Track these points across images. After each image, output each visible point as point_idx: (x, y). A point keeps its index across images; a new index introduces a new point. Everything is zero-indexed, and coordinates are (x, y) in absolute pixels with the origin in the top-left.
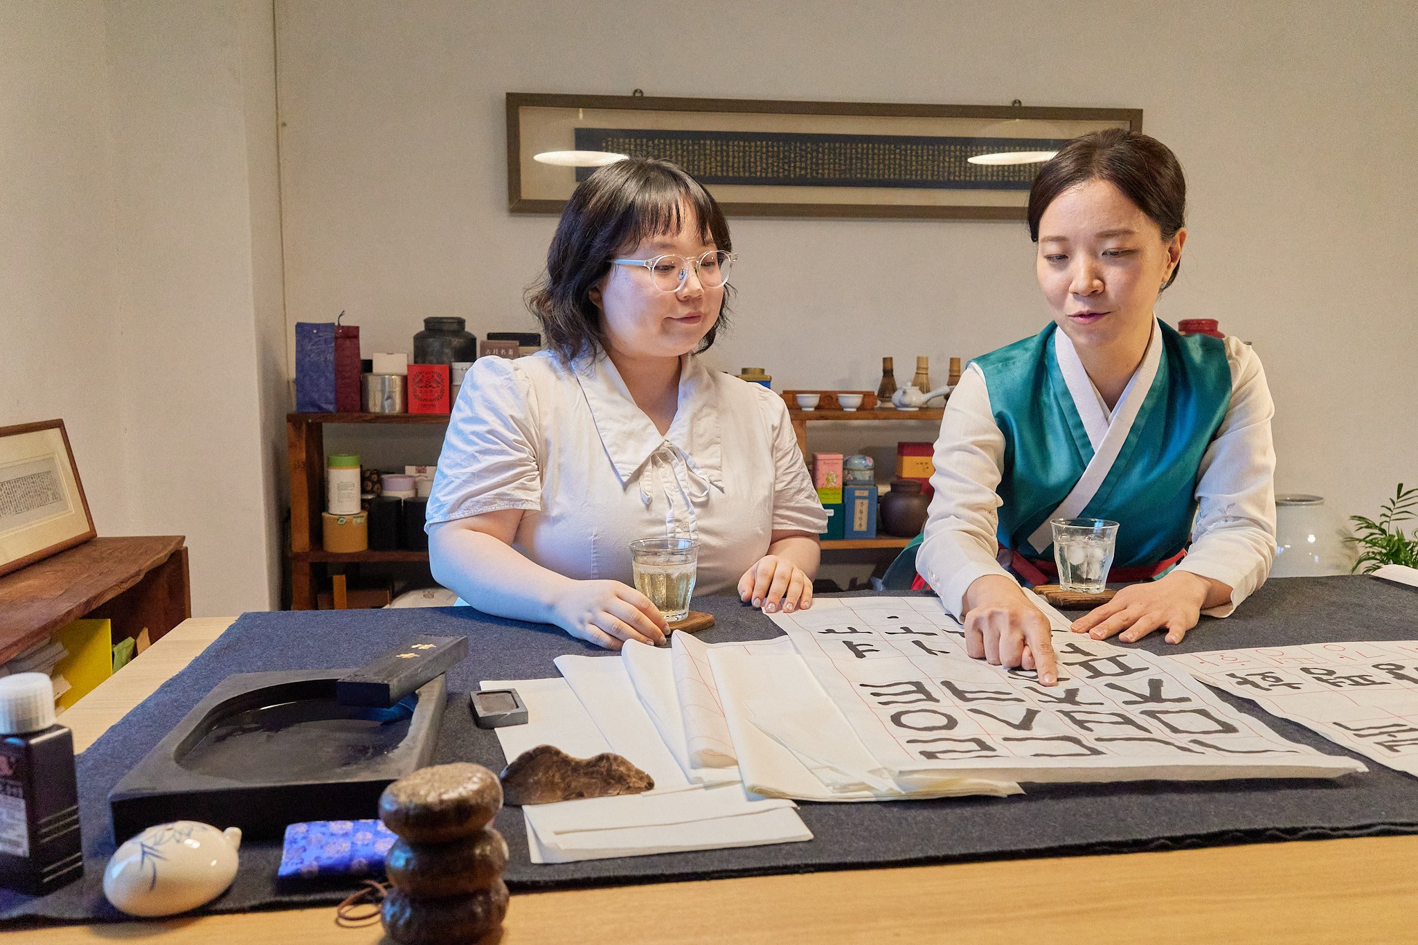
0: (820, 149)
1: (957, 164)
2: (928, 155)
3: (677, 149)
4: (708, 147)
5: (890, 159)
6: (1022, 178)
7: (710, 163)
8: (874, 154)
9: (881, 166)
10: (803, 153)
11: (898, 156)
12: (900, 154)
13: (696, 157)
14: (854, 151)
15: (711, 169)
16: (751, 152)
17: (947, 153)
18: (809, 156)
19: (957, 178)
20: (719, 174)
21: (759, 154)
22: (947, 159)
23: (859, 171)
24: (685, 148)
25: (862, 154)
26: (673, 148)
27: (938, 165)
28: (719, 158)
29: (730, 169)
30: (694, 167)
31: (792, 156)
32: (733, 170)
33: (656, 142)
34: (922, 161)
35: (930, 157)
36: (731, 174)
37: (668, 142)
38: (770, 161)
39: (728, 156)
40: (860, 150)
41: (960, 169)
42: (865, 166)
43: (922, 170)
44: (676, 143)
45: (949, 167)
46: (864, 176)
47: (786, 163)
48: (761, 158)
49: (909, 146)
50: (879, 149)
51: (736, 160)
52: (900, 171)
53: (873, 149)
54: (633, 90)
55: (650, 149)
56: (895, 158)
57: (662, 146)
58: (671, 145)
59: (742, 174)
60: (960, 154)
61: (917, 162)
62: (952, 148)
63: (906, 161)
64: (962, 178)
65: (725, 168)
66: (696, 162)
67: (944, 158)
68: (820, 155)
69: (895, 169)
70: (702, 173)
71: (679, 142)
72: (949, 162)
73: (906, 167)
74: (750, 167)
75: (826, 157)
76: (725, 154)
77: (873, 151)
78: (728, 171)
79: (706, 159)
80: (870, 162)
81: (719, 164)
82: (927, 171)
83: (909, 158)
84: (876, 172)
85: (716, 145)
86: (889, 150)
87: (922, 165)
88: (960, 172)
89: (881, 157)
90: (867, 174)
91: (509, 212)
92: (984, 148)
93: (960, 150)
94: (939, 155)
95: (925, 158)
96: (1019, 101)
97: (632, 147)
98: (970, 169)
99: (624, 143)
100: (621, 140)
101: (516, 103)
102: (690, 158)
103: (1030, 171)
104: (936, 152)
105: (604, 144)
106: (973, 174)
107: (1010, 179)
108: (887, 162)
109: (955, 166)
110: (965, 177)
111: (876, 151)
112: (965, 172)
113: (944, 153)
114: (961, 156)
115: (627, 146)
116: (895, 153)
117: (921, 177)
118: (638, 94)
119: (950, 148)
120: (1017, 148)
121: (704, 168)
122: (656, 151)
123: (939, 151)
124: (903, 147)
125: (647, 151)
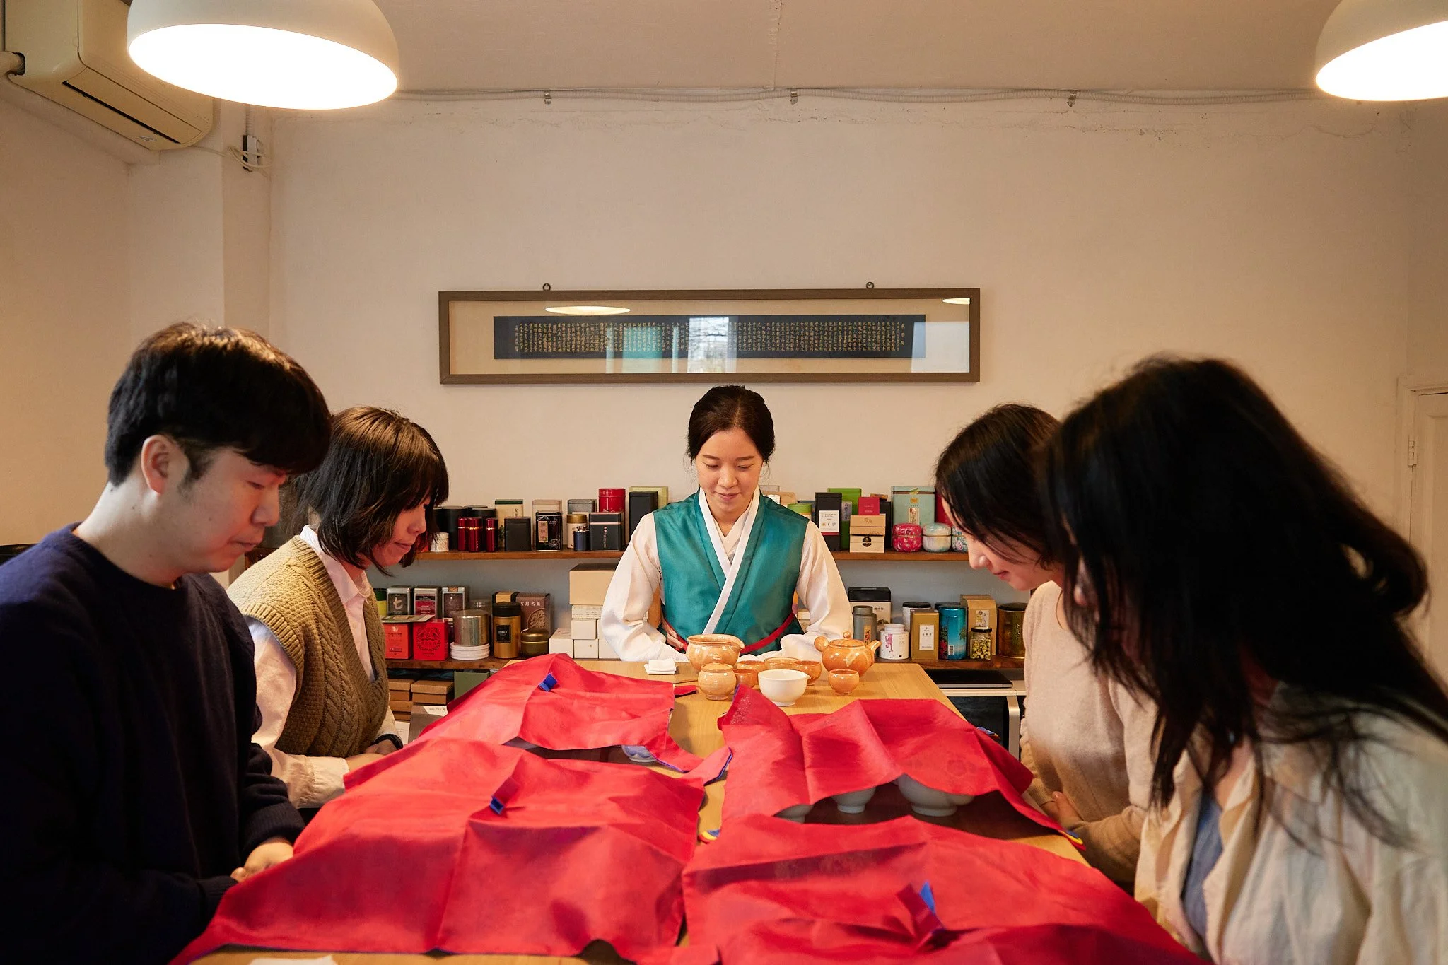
1: (816, 337)
2: (790, 331)
3: (576, 330)
4: (602, 329)
5: (757, 334)
6: (874, 348)
8: (743, 331)
9: (750, 341)
10: (682, 331)
11: (764, 332)
12: (766, 331)
13: (592, 336)
15: (604, 346)
16: (638, 332)
18: (687, 333)
19: (816, 349)
21: (645, 333)
22: (807, 333)
24: (583, 330)
25: (733, 331)
26: (573, 330)
27: (800, 340)
29: (621, 345)
30: (590, 345)
31: (673, 334)
32: (623, 346)
33: (559, 326)
34: (785, 336)
35: (793, 333)
37: (569, 325)
38: (654, 338)
39: (619, 336)
41: (819, 342)
42: (735, 341)
43: (785, 343)
44: (576, 327)
45: (809, 340)
47: (668, 340)
48: (647, 337)
49: (773, 324)
50: (747, 327)
51: (625, 338)
52: (766, 344)
53: (742, 326)
54: (543, 284)
55: (554, 332)
56: (761, 334)
57: (564, 329)
58: (571, 328)
59: (630, 349)
60: (819, 328)
61: (781, 337)
62: (812, 324)
63: (771, 335)
64: (821, 349)
66: (592, 341)
67: (804, 333)
69: (761, 342)
70: (597, 350)
71: (578, 325)
72: (809, 336)
73: (771, 341)
74: (637, 344)
76: (616, 333)
77: (742, 328)
79: (600, 338)
80: (740, 337)
82: (790, 344)
83: (773, 333)
84: (745, 345)
85: (609, 326)
86: (756, 327)
87: (785, 339)
88: (819, 344)
90: (737, 347)
91: (441, 383)
92: (840, 324)
93: (819, 326)
94: (800, 330)
95: (788, 333)
96: (872, 283)
97: (540, 330)
98: (828, 341)
99: (533, 327)
100: (531, 325)
101: (447, 299)
102: (588, 337)
103: (881, 342)
104: (797, 328)
105: (517, 329)
106: (830, 346)
107: (864, 349)
108: (754, 337)
109: (814, 340)
110: (824, 348)
111: (745, 328)
112: (824, 344)
113: (804, 329)
114: (819, 331)
115: (535, 330)
116: (761, 330)
117: (785, 349)
118: (547, 288)
119: (809, 324)
120: (869, 323)
121: (599, 346)
122: (559, 333)
123: (800, 326)
124: (768, 324)
125: (552, 333)
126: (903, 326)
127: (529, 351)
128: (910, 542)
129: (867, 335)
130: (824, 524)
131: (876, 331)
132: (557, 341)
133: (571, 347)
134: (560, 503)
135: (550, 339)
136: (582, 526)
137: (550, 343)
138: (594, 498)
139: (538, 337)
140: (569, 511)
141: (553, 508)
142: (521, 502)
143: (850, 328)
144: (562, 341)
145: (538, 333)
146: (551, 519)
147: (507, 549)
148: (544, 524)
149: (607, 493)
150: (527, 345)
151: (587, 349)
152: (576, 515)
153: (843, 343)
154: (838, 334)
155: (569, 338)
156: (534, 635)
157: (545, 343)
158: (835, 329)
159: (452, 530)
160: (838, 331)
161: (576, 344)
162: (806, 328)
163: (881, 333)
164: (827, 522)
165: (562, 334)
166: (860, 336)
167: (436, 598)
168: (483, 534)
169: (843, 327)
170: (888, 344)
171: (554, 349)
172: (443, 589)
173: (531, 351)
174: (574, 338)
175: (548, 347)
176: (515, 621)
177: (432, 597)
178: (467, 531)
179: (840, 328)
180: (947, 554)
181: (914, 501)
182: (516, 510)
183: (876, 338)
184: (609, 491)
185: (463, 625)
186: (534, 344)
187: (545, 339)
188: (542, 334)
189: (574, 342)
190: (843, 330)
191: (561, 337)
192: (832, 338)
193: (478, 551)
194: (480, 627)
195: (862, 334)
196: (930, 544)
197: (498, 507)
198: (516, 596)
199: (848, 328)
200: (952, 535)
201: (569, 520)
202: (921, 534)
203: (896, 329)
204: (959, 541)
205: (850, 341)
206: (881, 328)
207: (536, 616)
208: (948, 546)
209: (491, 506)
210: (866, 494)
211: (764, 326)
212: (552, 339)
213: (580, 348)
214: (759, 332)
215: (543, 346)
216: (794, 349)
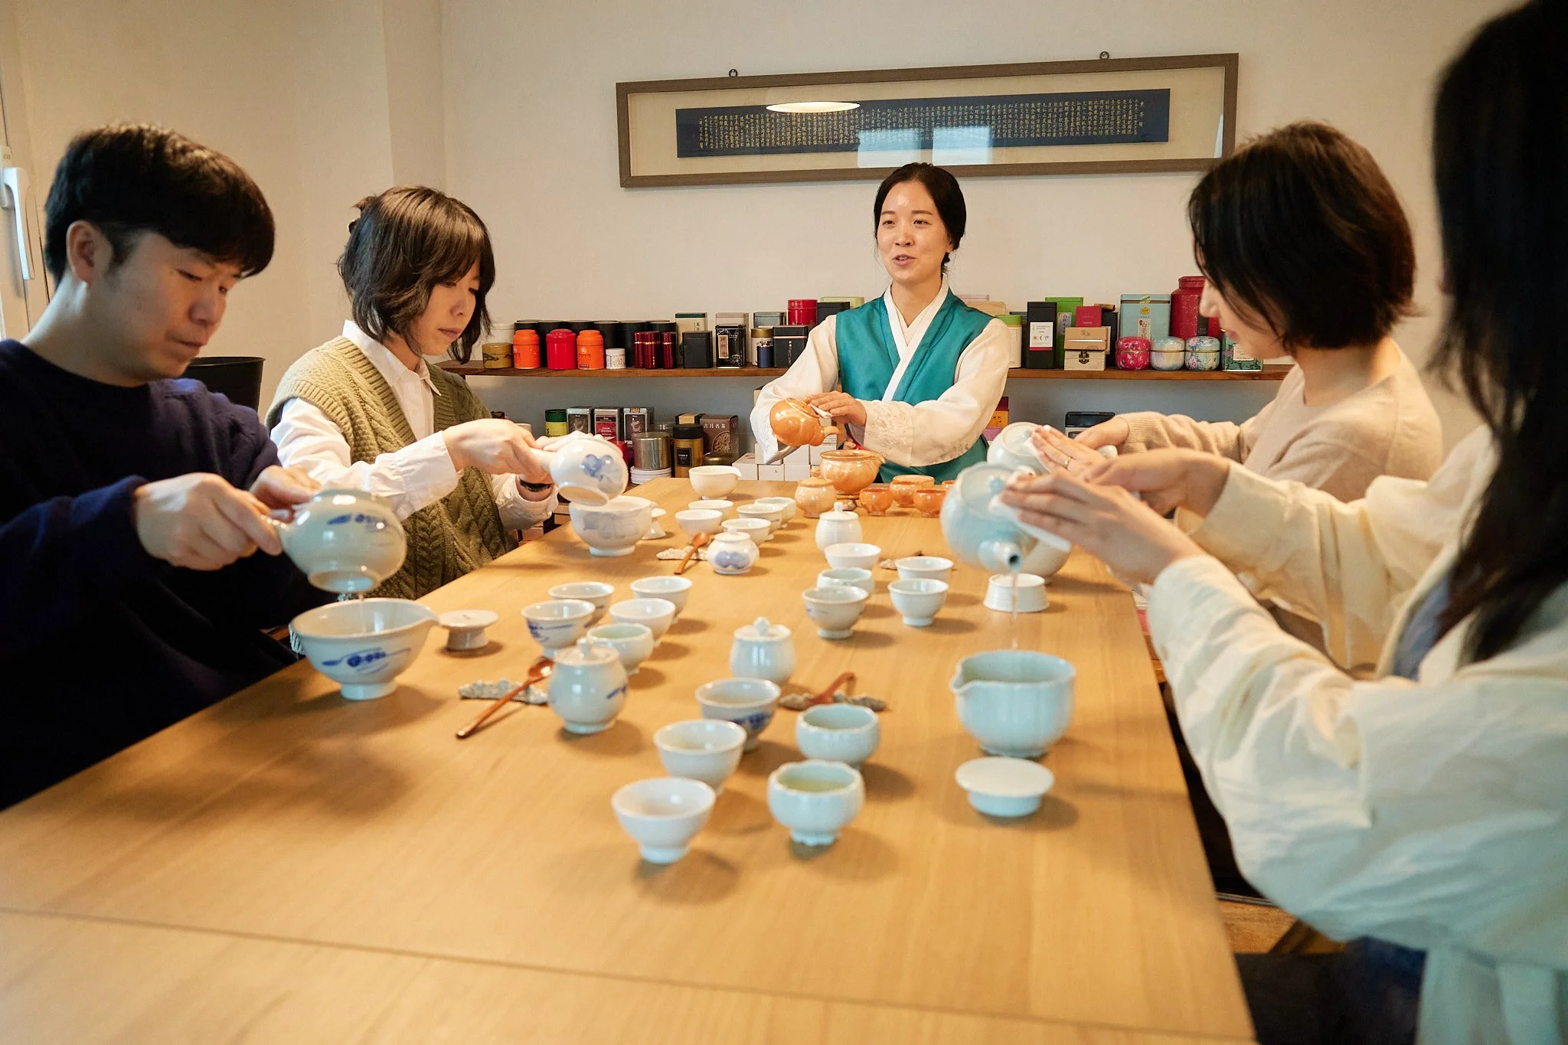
0: (900, 114)
1: (1038, 121)
2: (1008, 114)
3: (765, 122)
5: (969, 119)
6: (1107, 131)
7: (796, 134)
8: (952, 117)
10: (884, 119)
12: (979, 115)
13: (784, 128)
14: (933, 114)
15: (796, 139)
16: (834, 121)
18: (889, 121)
19: (1038, 135)
20: (804, 143)
21: (841, 122)
22: (1027, 117)
24: (773, 121)
25: (941, 117)
26: (762, 122)
27: (1019, 125)
28: (804, 129)
29: (815, 137)
30: (781, 137)
31: (873, 122)
32: (817, 138)
33: (747, 117)
34: (1001, 120)
35: (1010, 116)
36: (815, 143)
37: (758, 116)
38: (852, 128)
39: (812, 126)
40: (939, 113)
41: (1041, 126)
43: (1002, 129)
44: (765, 118)
45: (1030, 124)
48: (843, 126)
49: (988, 106)
50: (958, 111)
51: (820, 129)
53: (952, 111)
54: (729, 71)
55: (742, 124)
56: (974, 119)
57: (752, 121)
58: (760, 120)
59: (825, 142)
60: (1041, 110)
61: (996, 122)
62: (1033, 105)
63: (985, 120)
64: (1044, 134)
65: (810, 138)
66: (783, 134)
67: (1024, 116)
68: (900, 121)
70: (788, 144)
71: (767, 115)
72: (1030, 120)
74: (833, 135)
75: (906, 121)
76: (809, 124)
77: (952, 113)
78: (812, 141)
79: (792, 130)
80: (949, 123)
81: (804, 134)
82: (1007, 129)
83: (988, 118)
85: (802, 117)
86: (969, 111)
87: (1002, 124)
88: (1041, 129)
89: (960, 118)
91: (621, 186)
92: (1067, 103)
93: (1042, 108)
94: (1019, 113)
95: (1005, 117)
96: (1106, 53)
97: (726, 123)
98: (1052, 125)
99: (719, 120)
100: (716, 117)
101: (625, 91)
102: (778, 130)
103: (1115, 124)
104: (1016, 110)
105: (701, 122)
106: (1055, 130)
107: (1095, 133)
109: (1036, 124)
110: (1046, 132)
111: (955, 113)
112: (1047, 128)
113: (1025, 111)
114: (1042, 113)
115: (721, 123)
116: (974, 114)
117: (1001, 135)
118: (733, 74)
119: (1030, 106)
120: (1102, 101)
121: (791, 139)
122: (747, 126)
123: (1019, 109)
124: (982, 107)
125: (739, 126)
126: (1142, 103)
127: (714, 147)
128: (1134, 358)
129: (1099, 116)
130: (1035, 338)
131: (1110, 111)
132: (745, 134)
133: (760, 141)
134: (746, 316)
135: (737, 133)
136: (766, 340)
137: (737, 138)
138: (783, 311)
139: (724, 130)
140: (756, 325)
141: (738, 321)
142: (703, 315)
143: (1079, 109)
144: (750, 135)
145: (724, 126)
146: (732, 332)
147: (686, 366)
148: (724, 339)
149: (796, 304)
150: (712, 141)
151: (778, 143)
152: (761, 329)
153: (1069, 128)
154: (1064, 117)
155: (757, 131)
156: (716, 459)
157: (731, 138)
158: (1061, 110)
159: (629, 345)
160: (1064, 112)
161: (765, 139)
162: (1027, 110)
163: (1115, 113)
164: (1038, 336)
165: (750, 126)
166: (1090, 118)
167: (617, 419)
168: (659, 350)
169: (1070, 108)
170: (1124, 126)
171: (742, 145)
172: (625, 409)
173: (717, 147)
174: (763, 131)
175: (735, 142)
176: (697, 444)
177: (613, 419)
178: (643, 345)
179: (1066, 109)
180: (1180, 372)
181: (1145, 311)
182: (698, 324)
183: (1109, 119)
184: (799, 302)
185: (642, 448)
186: (719, 140)
187: (731, 133)
188: (729, 127)
190: (1070, 111)
191: (750, 130)
192: (1057, 121)
193: (655, 368)
194: (660, 449)
195: (1093, 115)
196: (1160, 361)
197: (679, 321)
198: (700, 417)
199: (1076, 108)
200: (1185, 351)
201: (754, 333)
202: (1148, 349)
203: (1133, 107)
204: (1193, 357)
205: (1078, 124)
206: (1116, 108)
207: (721, 439)
208: (1180, 363)
209: (673, 320)
210: (1086, 304)
211: (977, 109)
212: (740, 133)
213: (770, 141)
214: (971, 117)
215: (730, 141)
216: (1012, 135)
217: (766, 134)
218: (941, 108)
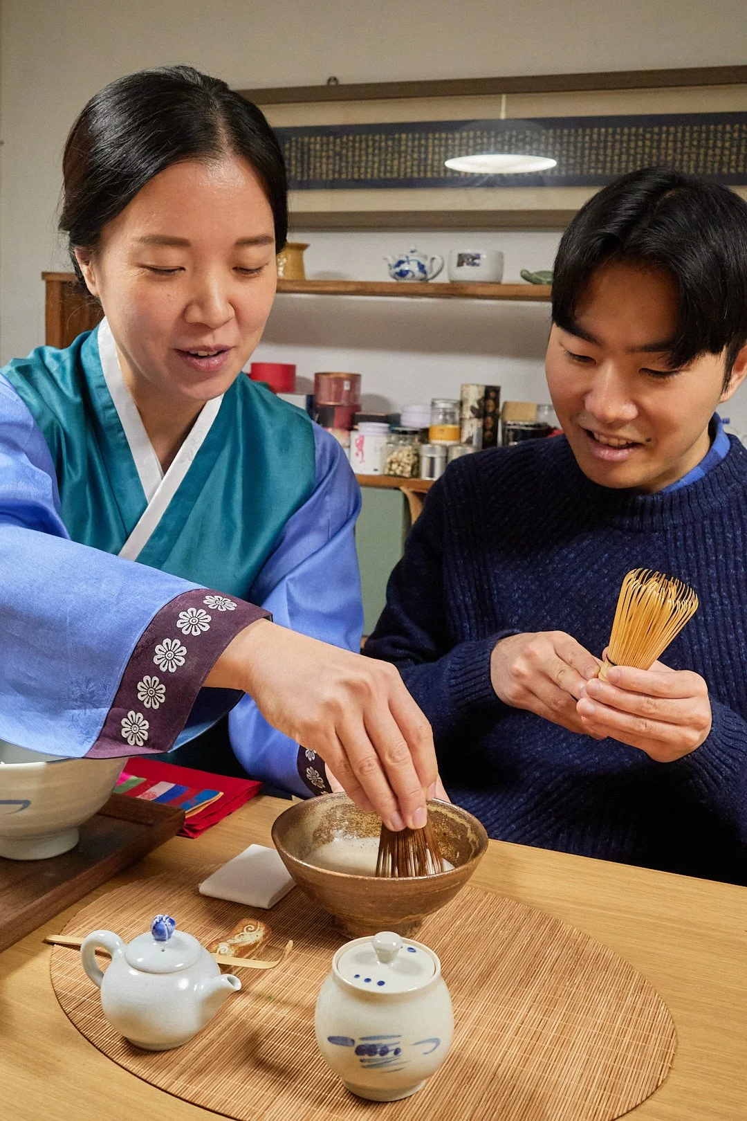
1: (734, 150)
2: (692, 139)
3: (367, 146)
4: (403, 142)
5: (637, 146)
7: (406, 161)
8: (614, 142)
9: (624, 157)
11: (648, 143)
12: (651, 140)
13: (390, 155)
14: (587, 138)
15: (405, 169)
17: (719, 135)
19: (732, 171)
20: (415, 175)
22: (719, 144)
23: (593, 165)
25: (599, 141)
26: (364, 146)
27: (706, 155)
30: (386, 166)
33: (345, 139)
34: (682, 149)
35: (695, 143)
36: (429, 175)
39: (426, 153)
40: (595, 137)
41: (738, 158)
42: (601, 158)
43: (681, 161)
44: (367, 141)
45: (722, 155)
46: (600, 171)
49: (664, 128)
50: (622, 134)
51: (437, 157)
53: (614, 134)
54: (328, 77)
55: (338, 149)
56: (644, 146)
57: (351, 144)
58: (361, 141)
60: (740, 136)
61: (675, 150)
63: (658, 148)
65: (422, 168)
67: (715, 142)
72: (723, 148)
73: (658, 157)
76: (423, 149)
77: (613, 137)
78: (425, 171)
79: (401, 157)
80: (609, 152)
81: (416, 163)
82: (689, 162)
83: (663, 145)
84: (616, 165)
85: (413, 140)
86: (637, 134)
87: (682, 154)
88: (737, 161)
89: (625, 145)
90: (604, 168)
93: (741, 131)
94: (707, 139)
95: (687, 143)
97: (318, 147)
100: (307, 139)
102: (383, 157)
104: (704, 135)
105: (288, 145)
108: (632, 152)
109: (731, 153)
113: (715, 137)
115: (312, 146)
116: (644, 139)
118: (333, 83)
121: (399, 169)
122: (344, 152)
123: (708, 132)
125: (333, 150)
132: (341, 162)
133: (359, 171)
135: (331, 160)
137: (331, 167)
139: (315, 157)
144: (347, 162)
145: (315, 150)
150: (299, 170)
151: (381, 176)
155: (357, 159)
157: (324, 166)
161: (366, 168)
165: (348, 152)
171: (336, 175)
173: (305, 178)
174: (364, 158)
175: (327, 171)
186: (309, 169)
187: (324, 160)
188: (322, 151)
189: (363, 164)
191: (347, 157)
211: (649, 132)
212: (335, 160)
213: (372, 172)
214: (640, 143)
215: (321, 170)
216: (696, 171)
217: (367, 161)
218: (599, 131)
